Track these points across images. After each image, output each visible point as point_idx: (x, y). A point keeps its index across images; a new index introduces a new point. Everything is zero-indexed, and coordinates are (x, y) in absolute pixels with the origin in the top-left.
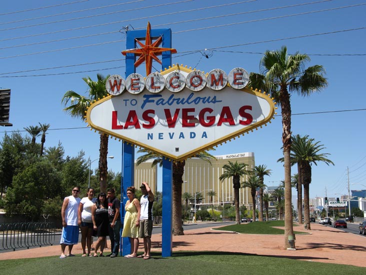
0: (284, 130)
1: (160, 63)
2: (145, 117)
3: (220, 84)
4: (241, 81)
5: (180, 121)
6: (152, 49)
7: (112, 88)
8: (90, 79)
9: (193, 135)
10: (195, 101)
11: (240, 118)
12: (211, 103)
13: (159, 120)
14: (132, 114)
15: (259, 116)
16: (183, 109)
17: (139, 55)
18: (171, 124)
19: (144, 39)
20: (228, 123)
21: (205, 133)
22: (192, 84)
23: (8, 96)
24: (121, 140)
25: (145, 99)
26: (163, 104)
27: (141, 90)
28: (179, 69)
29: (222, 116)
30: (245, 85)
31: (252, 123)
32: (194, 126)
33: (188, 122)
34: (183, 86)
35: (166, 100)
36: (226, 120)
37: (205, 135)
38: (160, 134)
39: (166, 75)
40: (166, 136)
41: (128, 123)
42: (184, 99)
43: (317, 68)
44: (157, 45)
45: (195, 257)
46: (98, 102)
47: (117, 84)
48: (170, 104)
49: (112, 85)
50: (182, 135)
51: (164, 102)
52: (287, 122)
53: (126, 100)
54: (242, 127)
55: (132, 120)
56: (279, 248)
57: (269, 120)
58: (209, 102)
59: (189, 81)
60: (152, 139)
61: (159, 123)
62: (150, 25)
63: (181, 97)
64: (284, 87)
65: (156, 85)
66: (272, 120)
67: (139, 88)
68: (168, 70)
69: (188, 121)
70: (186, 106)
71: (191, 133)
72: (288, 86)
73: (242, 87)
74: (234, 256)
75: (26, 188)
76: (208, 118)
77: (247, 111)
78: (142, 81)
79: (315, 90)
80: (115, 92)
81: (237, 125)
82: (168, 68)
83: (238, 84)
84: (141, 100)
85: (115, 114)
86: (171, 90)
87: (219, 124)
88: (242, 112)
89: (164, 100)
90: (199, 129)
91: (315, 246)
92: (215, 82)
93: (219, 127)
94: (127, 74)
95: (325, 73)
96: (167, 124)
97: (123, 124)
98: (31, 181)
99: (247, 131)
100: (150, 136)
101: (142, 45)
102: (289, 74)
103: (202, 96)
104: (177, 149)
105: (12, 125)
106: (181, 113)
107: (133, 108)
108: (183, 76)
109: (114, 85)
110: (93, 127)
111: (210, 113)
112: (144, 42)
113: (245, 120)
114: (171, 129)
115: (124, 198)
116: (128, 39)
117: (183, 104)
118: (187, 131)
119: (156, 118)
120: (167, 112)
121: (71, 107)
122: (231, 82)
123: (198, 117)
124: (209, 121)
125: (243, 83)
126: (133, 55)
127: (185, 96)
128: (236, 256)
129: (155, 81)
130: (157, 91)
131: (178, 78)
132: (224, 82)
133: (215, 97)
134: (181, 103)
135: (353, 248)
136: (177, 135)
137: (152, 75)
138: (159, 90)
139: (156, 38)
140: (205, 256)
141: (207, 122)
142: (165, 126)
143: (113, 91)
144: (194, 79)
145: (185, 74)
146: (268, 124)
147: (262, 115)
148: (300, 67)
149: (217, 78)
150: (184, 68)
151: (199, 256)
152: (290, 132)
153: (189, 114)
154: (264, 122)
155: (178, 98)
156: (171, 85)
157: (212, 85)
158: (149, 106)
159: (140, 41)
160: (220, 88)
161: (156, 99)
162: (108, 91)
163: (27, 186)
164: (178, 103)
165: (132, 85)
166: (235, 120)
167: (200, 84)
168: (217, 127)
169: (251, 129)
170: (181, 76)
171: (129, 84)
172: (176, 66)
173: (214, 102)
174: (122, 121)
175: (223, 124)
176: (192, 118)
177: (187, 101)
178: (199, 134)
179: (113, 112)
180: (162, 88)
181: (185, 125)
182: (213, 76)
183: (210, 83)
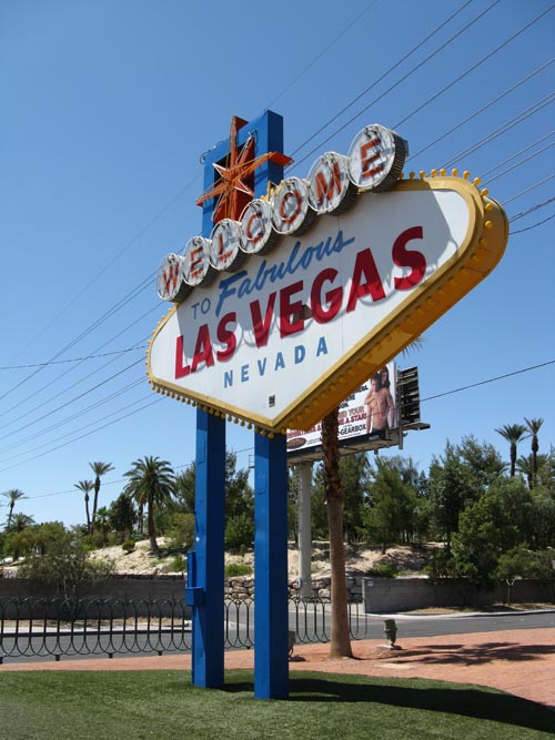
2: (222, 334)
3: (335, 191)
4: (378, 162)
5: (276, 323)
7: (167, 287)
9: (300, 355)
10: (302, 261)
12: (334, 253)
13: (243, 336)
14: (203, 334)
15: (443, 248)
16: (282, 292)
18: (262, 337)
20: (368, 298)
21: (322, 340)
22: (285, 219)
23: (414, 379)
25: (221, 290)
26: (249, 292)
29: (356, 281)
31: (426, 278)
32: (302, 328)
35: (253, 279)
36: (366, 290)
37: (322, 347)
38: (243, 369)
40: (253, 371)
41: (198, 357)
42: (282, 265)
47: (173, 274)
48: (261, 287)
49: (168, 276)
51: (250, 287)
53: (195, 306)
55: (203, 348)
58: (329, 254)
59: (277, 212)
60: (231, 384)
61: (242, 342)
63: (276, 261)
65: (226, 250)
67: (202, 269)
69: (291, 318)
70: (288, 280)
71: (297, 350)
73: (384, 175)
75: (480, 532)
77: (411, 245)
78: (206, 250)
80: (171, 295)
81: (392, 295)
83: (373, 173)
84: (215, 296)
85: (180, 340)
86: (250, 249)
87: (351, 306)
88: (401, 255)
89: (249, 282)
92: (325, 192)
93: (352, 313)
96: (254, 339)
97: (191, 362)
98: (488, 521)
100: (229, 379)
103: (313, 241)
104: (272, 400)
105: (428, 427)
106: (278, 302)
109: (169, 280)
111: (332, 281)
113: (409, 273)
114: (262, 349)
115: (197, 539)
117: (282, 277)
119: (238, 333)
120: (255, 309)
122: (357, 176)
123: (308, 303)
124: (331, 304)
125: (382, 167)
127: (283, 257)
129: (224, 241)
131: (260, 214)
132: (343, 182)
133: (341, 233)
134: (278, 278)
137: (219, 230)
138: (232, 260)
141: (326, 308)
142: (251, 345)
144: (286, 206)
147: (449, 243)
149: (328, 180)
153: (293, 299)
155: (272, 266)
156: (250, 238)
157: (320, 204)
160: (336, 202)
161: (237, 285)
163: (481, 528)
164: (272, 279)
165: (193, 266)
166: (385, 285)
167: (299, 211)
168: (346, 317)
170: (264, 208)
171: (188, 264)
173: (339, 249)
175: (358, 302)
176: (299, 305)
177: (289, 267)
178: (311, 348)
179: (178, 339)
180: (236, 252)
182: (320, 179)
183: (316, 200)
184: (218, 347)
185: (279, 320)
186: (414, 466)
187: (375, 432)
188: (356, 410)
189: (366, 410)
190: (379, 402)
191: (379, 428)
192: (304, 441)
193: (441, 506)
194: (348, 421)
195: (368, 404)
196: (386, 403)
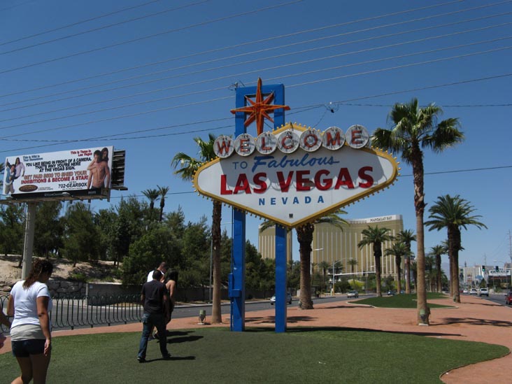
0: (416, 192)
1: (272, 121)
2: (256, 181)
3: (337, 143)
4: (359, 139)
5: (294, 184)
6: (263, 106)
7: (220, 150)
8: (201, 140)
9: (308, 200)
10: (310, 162)
11: (359, 180)
12: (328, 164)
13: (271, 184)
14: (243, 178)
16: (297, 172)
17: (249, 113)
18: (285, 188)
19: (254, 96)
20: (346, 186)
21: (321, 197)
22: (306, 144)
23: (122, 158)
24: (231, 207)
25: (256, 161)
26: (275, 167)
27: (252, 151)
28: (292, 128)
29: (340, 178)
30: (365, 144)
31: (373, 186)
32: (309, 189)
33: (303, 186)
34: (297, 146)
35: (279, 161)
36: (344, 183)
37: (321, 199)
38: (272, 199)
39: (278, 135)
40: (279, 201)
41: (238, 188)
42: (298, 161)
43: (451, 122)
44: (269, 103)
45: (312, 333)
46: (206, 166)
47: (226, 146)
48: (283, 167)
49: (221, 146)
50: (296, 200)
51: (276, 165)
52: (419, 183)
53: (236, 163)
54: (361, 190)
55: (242, 184)
56: (411, 323)
57: (391, 182)
58: (325, 164)
59: (302, 140)
60: (263, 204)
61: (271, 187)
62: (260, 81)
63: (295, 158)
64: (415, 143)
65: (267, 146)
66: (395, 182)
67: (249, 150)
68: (281, 129)
69: (303, 184)
70: (301, 168)
71: (306, 198)
72: (420, 143)
73: (362, 146)
74: (354, 332)
75: (144, 257)
76: (325, 181)
77: (367, 173)
78: (252, 142)
79: (448, 146)
80: (224, 155)
81: (357, 187)
82: (280, 127)
83: (357, 143)
84: (252, 162)
85: (224, 178)
86: (284, 151)
87: (337, 187)
88: (362, 174)
89: (276, 162)
90: (315, 193)
91: (453, 321)
92: (331, 141)
93: (337, 190)
94: (237, 134)
95: (460, 127)
96: (279, 188)
97: (233, 189)
98: (149, 250)
99: (367, 194)
100: (262, 202)
101: (252, 103)
102: (419, 129)
103: (318, 156)
105: (127, 189)
106: (294, 176)
107: (243, 172)
108: (296, 135)
109: (223, 148)
110: (200, 193)
111: (327, 175)
112: (254, 100)
113: (365, 182)
114: (284, 193)
115: (235, 269)
116: (238, 97)
117: (297, 165)
118: (302, 195)
119: (268, 182)
120: (280, 175)
121: (181, 171)
122: (349, 141)
123: (313, 180)
124: (325, 184)
125: (361, 142)
126: (243, 114)
127: (299, 158)
128: (357, 332)
129: (266, 141)
130: (268, 153)
131: (291, 137)
132: (341, 141)
133: (332, 158)
135: (496, 323)
136: (291, 200)
137: (262, 135)
138: (271, 152)
139: (267, 95)
140: (323, 332)
141: (323, 185)
142: (277, 190)
143: (221, 153)
144: (308, 139)
145: (298, 133)
146: (391, 186)
147: (383, 177)
148: (433, 120)
149: (333, 137)
150: (298, 127)
151: (316, 332)
152: (422, 194)
153: (304, 177)
154: (385, 185)
156: (284, 145)
157: (328, 145)
158: (260, 169)
159: (251, 99)
160: (337, 147)
161: (268, 161)
162: (216, 153)
163: (144, 255)
164: (291, 165)
165: (242, 147)
166: (354, 183)
167: (315, 144)
168: (334, 191)
169: (372, 192)
170: (294, 136)
171: (239, 145)
172: (289, 125)
173: (331, 164)
174: (232, 186)
175: (340, 187)
176: (307, 181)
177: (301, 163)
178: (315, 199)
179: (222, 176)
180: (274, 149)
181: (299, 189)
182: (329, 135)
183: (326, 143)
184: (252, 186)
185: (295, 184)
186: (91, 209)
187: (94, 189)
188: (80, 173)
189: (88, 173)
190: (99, 170)
191: (97, 187)
192: (36, 188)
193: (117, 239)
194: (73, 179)
195: (91, 170)
196: (104, 172)
